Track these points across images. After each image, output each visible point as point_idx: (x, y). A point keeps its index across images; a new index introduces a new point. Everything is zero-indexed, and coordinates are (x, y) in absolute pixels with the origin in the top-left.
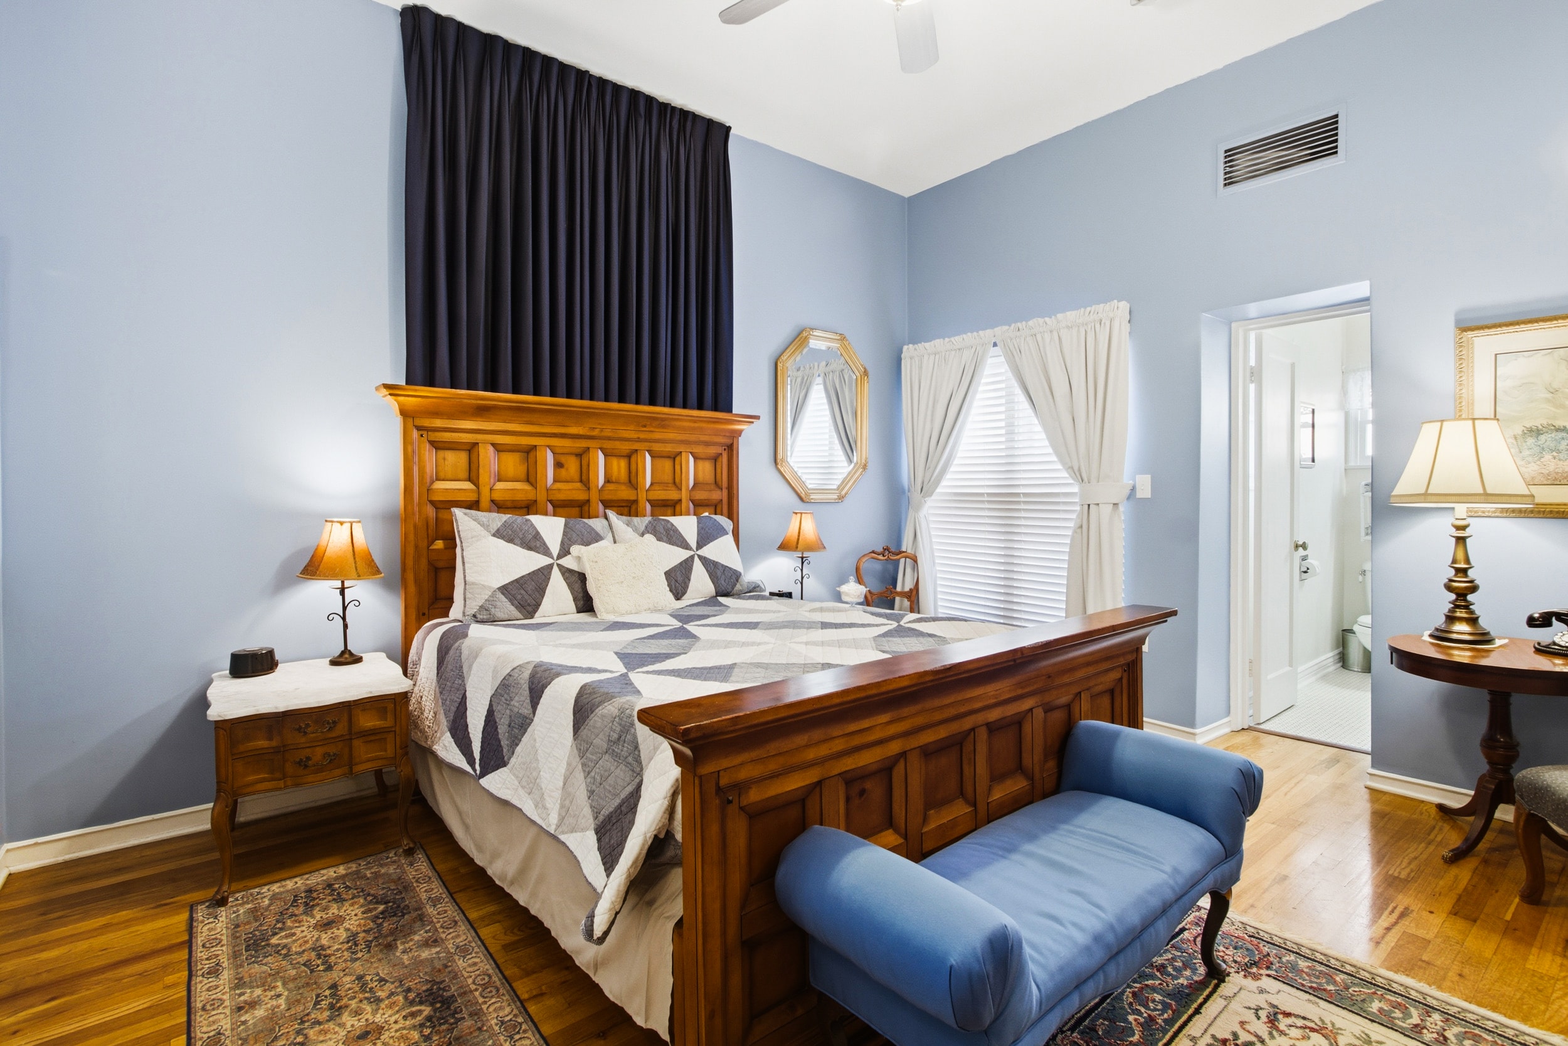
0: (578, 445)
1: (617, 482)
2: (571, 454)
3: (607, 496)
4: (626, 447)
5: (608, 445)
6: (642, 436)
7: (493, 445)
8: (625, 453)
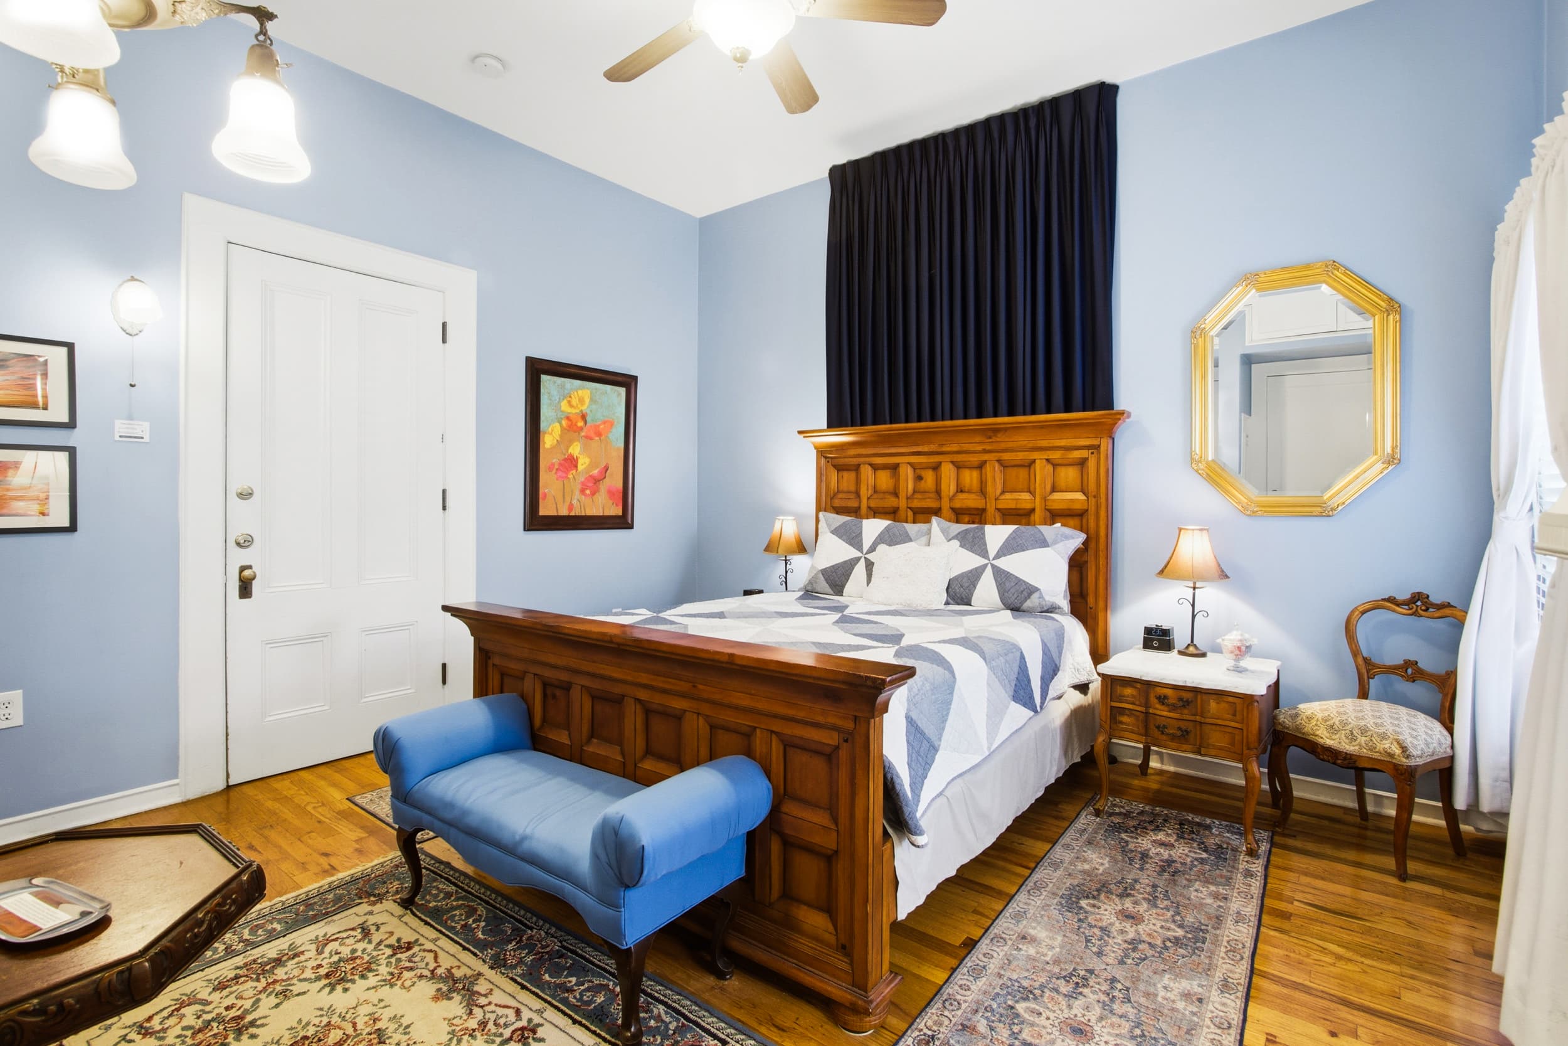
0: (932, 461)
1: (969, 492)
2: (930, 468)
3: (957, 504)
4: (975, 459)
5: (959, 458)
6: (988, 447)
7: (871, 465)
8: (976, 464)
